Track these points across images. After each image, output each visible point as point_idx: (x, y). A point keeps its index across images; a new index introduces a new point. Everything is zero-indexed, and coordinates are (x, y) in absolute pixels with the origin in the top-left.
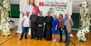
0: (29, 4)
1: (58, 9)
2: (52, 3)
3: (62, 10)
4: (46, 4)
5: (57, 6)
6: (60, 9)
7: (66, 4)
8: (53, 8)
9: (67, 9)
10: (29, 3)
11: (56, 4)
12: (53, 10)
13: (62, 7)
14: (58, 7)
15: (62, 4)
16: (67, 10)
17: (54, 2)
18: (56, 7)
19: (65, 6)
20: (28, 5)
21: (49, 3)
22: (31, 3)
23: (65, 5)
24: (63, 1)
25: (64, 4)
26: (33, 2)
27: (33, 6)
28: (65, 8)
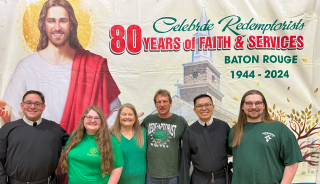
0: (42, 46)
1: (243, 67)
2: (198, 27)
3: (270, 74)
4: (158, 36)
5: (239, 44)
6: (259, 68)
7: (295, 26)
8: (206, 65)
9: (308, 66)
10: (37, 34)
11: (227, 33)
12: (209, 73)
13: (269, 53)
14: (245, 52)
15: (269, 33)
16: (303, 73)
17: (214, 21)
18: (227, 53)
19: (292, 43)
20: (31, 51)
21: (181, 28)
22: (54, 37)
23: (290, 33)
24: (272, 11)
25: (283, 26)
26: (65, 26)
27: (68, 55)
28: (294, 59)
